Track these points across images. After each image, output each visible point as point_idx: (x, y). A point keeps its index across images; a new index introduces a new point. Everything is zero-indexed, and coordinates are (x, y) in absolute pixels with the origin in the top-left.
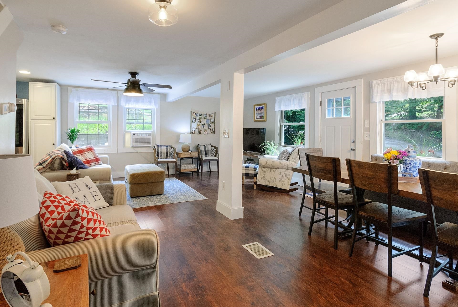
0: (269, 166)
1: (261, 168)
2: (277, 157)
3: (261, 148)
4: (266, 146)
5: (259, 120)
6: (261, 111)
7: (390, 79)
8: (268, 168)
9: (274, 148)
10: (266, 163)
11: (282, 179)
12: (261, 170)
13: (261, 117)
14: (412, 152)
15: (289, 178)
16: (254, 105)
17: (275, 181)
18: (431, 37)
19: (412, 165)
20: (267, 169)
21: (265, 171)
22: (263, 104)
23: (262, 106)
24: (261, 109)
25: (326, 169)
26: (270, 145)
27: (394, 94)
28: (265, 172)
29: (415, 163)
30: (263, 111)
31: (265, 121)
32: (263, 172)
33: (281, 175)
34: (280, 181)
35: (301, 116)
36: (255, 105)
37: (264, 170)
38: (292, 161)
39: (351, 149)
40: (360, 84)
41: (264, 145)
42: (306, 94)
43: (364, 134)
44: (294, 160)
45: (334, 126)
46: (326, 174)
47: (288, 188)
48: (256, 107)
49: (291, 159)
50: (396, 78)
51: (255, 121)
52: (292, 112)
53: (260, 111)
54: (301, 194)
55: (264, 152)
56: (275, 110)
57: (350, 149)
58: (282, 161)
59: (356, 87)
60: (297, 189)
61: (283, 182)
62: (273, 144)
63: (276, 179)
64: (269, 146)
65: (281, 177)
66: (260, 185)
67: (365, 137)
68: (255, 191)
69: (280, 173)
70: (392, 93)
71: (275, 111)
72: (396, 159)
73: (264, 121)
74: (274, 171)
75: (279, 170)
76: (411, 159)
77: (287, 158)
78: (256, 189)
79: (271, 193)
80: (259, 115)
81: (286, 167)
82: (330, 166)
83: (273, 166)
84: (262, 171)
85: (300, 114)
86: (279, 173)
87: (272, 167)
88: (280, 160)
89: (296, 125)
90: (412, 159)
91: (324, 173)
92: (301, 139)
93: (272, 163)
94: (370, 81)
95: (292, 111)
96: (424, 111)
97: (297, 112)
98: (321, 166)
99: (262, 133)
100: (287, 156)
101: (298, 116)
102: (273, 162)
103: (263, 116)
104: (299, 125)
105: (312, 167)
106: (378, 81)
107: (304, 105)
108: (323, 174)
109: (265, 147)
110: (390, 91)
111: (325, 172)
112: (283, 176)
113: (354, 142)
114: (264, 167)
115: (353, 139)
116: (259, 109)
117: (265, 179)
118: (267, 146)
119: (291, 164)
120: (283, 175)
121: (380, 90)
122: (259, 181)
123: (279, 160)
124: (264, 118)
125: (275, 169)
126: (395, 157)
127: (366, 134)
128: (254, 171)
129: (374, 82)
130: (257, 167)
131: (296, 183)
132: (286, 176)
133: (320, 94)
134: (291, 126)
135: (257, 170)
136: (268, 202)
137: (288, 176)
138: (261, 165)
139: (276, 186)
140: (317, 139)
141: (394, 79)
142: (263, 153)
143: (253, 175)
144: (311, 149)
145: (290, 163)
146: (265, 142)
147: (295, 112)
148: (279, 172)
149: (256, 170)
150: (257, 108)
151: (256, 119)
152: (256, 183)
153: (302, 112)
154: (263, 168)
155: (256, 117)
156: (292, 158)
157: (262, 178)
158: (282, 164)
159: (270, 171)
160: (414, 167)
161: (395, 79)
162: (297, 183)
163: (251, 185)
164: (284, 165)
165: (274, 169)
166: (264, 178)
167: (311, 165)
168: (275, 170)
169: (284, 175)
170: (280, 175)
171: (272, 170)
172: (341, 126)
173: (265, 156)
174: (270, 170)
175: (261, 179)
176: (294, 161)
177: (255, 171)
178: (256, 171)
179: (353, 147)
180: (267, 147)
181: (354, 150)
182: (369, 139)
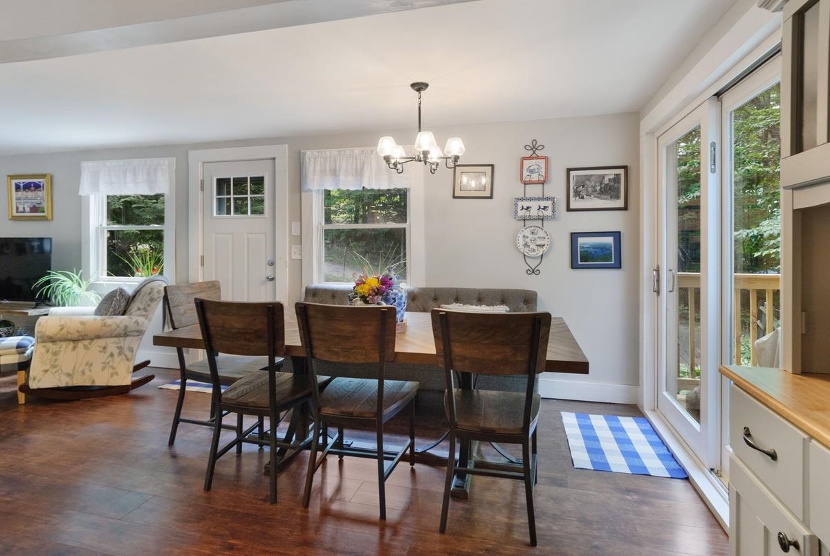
0: (70, 336)
1: (45, 344)
2: (93, 309)
3: (37, 289)
4: (53, 285)
5: (26, 216)
6: (34, 193)
7: (335, 152)
8: (66, 340)
9: (80, 285)
10: (62, 329)
11: (109, 363)
12: (43, 350)
13: (34, 209)
14: (395, 280)
15: (129, 357)
16: (9, 176)
17: (90, 370)
18: (413, 85)
19: (397, 301)
20: (64, 344)
21: (57, 349)
22: (43, 176)
23: (36, 181)
24: (33, 188)
25: (252, 331)
26: (66, 279)
27: (342, 178)
28: (55, 354)
29: (401, 299)
30: (40, 193)
31: (50, 218)
32: (50, 355)
33: (108, 353)
34: (103, 369)
35: (144, 211)
36: (12, 177)
37: (55, 347)
38: (138, 316)
39: (268, 278)
40: (283, 154)
41: (48, 282)
42: (167, 162)
43: (290, 248)
44: (144, 313)
45: (232, 234)
46: (250, 341)
47: (127, 380)
48: (14, 182)
49: (136, 311)
50: (344, 151)
51: (14, 218)
52: (123, 202)
53: (30, 194)
54: (161, 388)
55: (49, 300)
56: (80, 194)
57: (264, 278)
58: (109, 318)
59: (274, 159)
60: (152, 377)
61: (113, 368)
62: (75, 276)
63: (91, 365)
64: (63, 282)
65: (108, 358)
66: (39, 390)
67: (293, 253)
68: (22, 409)
69: (104, 348)
70: (339, 176)
71: (80, 196)
72: (377, 294)
73: (44, 219)
74: (86, 347)
75: (102, 342)
76: (394, 291)
77: (122, 309)
78: (27, 402)
79: (76, 403)
80: (26, 204)
81: (120, 331)
82: (261, 323)
83: (82, 334)
84: (48, 351)
85: (141, 207)
86: (101, 350)
87: (80, 336)
88: (102, 315)
89: (134, 229)
90: (397, 291)
91: (245, 339)
92: (153, 262)
93: (80, 328)
94: (300, 152)
95: (122, 200)
96: (341, 213)
97: (135, 203)
98: (239, 326)
99: (35, 251)
100: (123, 304)
101: (137, 212)
102: (83, 323)
103: (43, 208)
104: (140, 231)
105: (213, 330)
106: (316, 153)
107: (163, 185)
108: (243, 342)
109: (50, 287)
110: (334, 173)
111: (248, 336)
112: (112, 355)
113: (272, 264)
114: (52, 342)
115: (269, 258)
116: (27, 187)
117: (57, 371)
118: (59, 282)
119: (137, 322)
120: (114, 352)
121: (318, 168)
122: (37, 379)
123: (99, 318)
124: (44, 212)
125: (89, 341)
126: (376, 290)
127: (295, 248)
128: (17, 356)
129: (309, 153)
130: (26, 342)
131: (146, 363)
132: (120, 354)
133: (200, 164)
134: (121, 233)
135: (28, 352)
136: (72, 432)
137: (127, 353)
138: (41, 337)
139: (93, 382)
140: (195, 262)
141: (340, 152)
142: (45, 300)
143: (16, 368)
144: (195, 286)
145: (133, 321)
146: (49, 274)
147: (130, 203)
148: (100, 347)
149: (24, 353)
150: (22, 185)
151: (17, 212)
152: (25, 388)
153: (146, 203)
154: (50, 345)
155: (17, 208)
156: (136, 308)
157: (46, 371)
158: (111, 325)
159: (74, 348)
160: (400, 304)
161: (342, 153)
162: (148, 362)
163: (7, 393)
164: (114, 326)
165: (86, 342)
166: (54, 370)
167: (210, 324)
168: (90, 344)
169: (116, 352)
170: (105, 353)
171: (80, 345)
172: (247, 233)
173: (53, 309)
174: (72, 345)
175: (42, 373)
176: (144, 315)
177: (21, 355)
178: (26, 355)
179: (270, 274)
180: (58, 286)
181: (272, 279)
182: (298, 257)
